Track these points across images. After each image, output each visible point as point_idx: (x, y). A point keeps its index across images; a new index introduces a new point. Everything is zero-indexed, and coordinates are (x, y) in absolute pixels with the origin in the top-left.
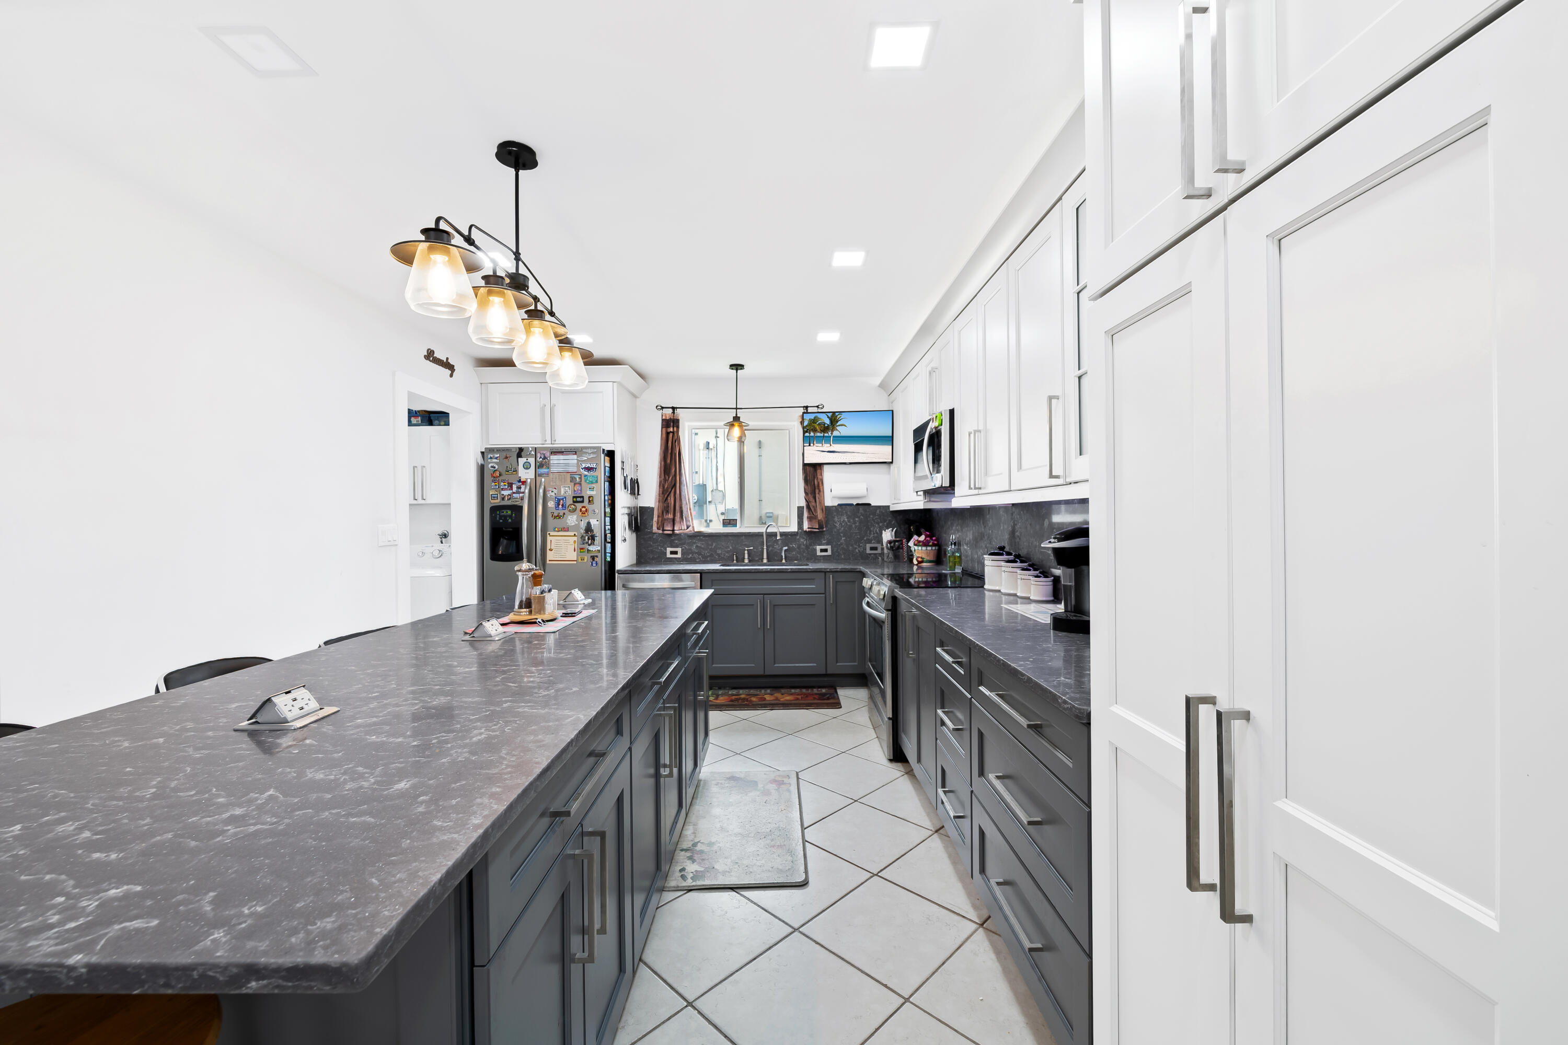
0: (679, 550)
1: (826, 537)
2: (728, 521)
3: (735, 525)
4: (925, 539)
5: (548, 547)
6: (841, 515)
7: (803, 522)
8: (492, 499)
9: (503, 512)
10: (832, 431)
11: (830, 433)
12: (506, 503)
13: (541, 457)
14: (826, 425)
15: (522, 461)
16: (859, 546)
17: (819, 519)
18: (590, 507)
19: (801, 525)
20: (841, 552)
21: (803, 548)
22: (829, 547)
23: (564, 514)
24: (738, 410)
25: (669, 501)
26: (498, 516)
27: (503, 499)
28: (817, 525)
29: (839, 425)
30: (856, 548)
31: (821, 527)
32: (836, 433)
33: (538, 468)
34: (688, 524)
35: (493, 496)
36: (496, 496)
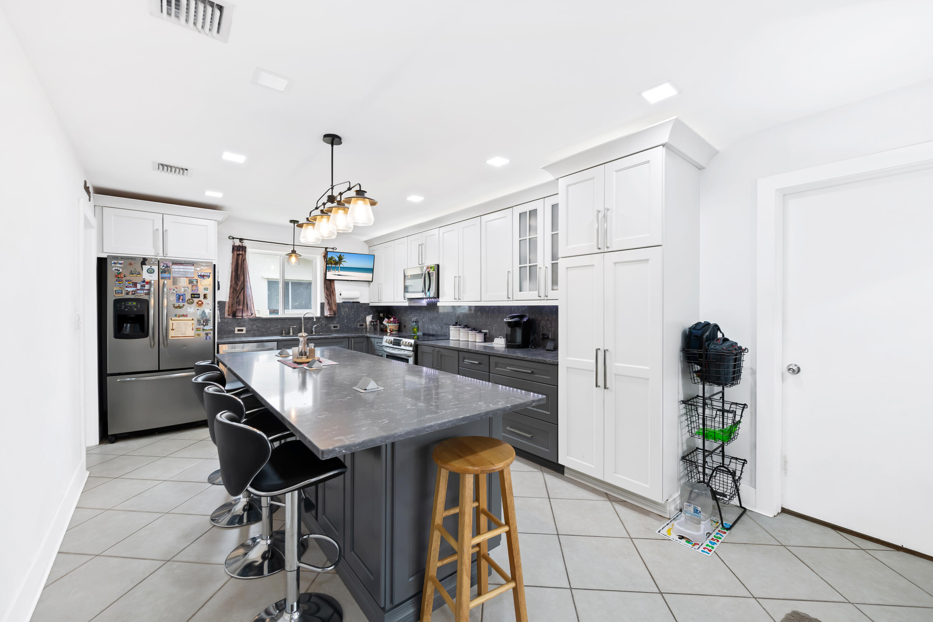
0: (244, 329)
1: (337, 319)
2: (273, 311)
3: (278, 313)
4: (393, 320)
5: (171, 327)
6: (345, 308)
7: (324, 311)
8: (116, 294)
9: (129, 303)
10: (340, 264)
11: (338, 265)
12: (130, 296)
13: (163, 266)
14: (337, 261)
15: (145, 268)
16: (354, 324)
17: (334, 310)
18: (204, 301)
19: (323, 313)
20: (345, 328)
21: (323, 326)
22: (338, 325)
23: (184, 305)
24: (295, 246)
25: (240, 298)
26: (123, 306)
27: (127, 294)
28: (333, 313)
29: (343, 262)
30: (352, 325)
31: (335, 314)
32: (341, 266)
33: (161, 273)
34: (252, 312)
35: (116, 291)
36: (121, 291)
